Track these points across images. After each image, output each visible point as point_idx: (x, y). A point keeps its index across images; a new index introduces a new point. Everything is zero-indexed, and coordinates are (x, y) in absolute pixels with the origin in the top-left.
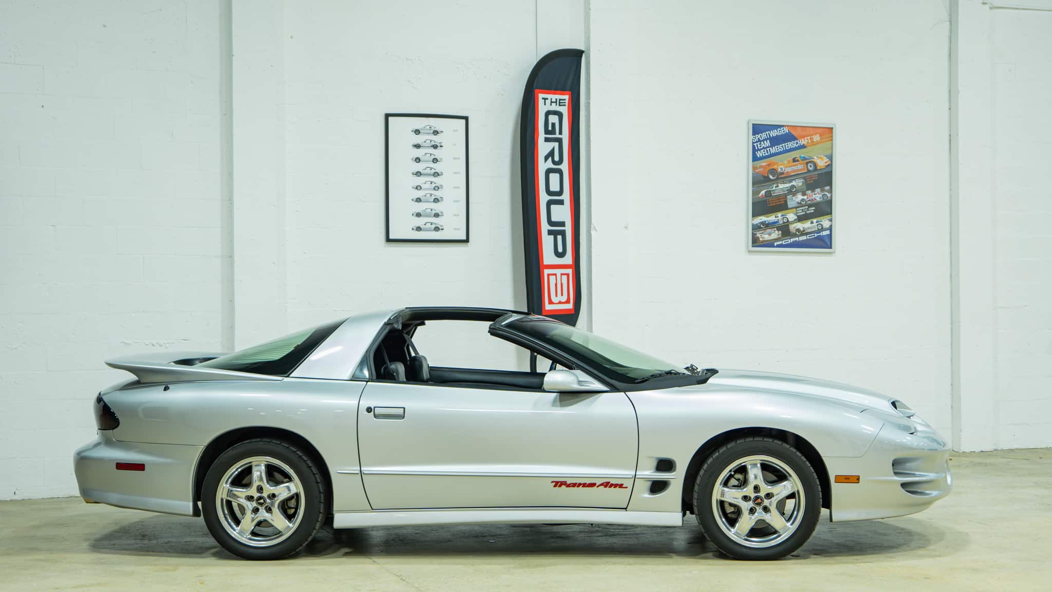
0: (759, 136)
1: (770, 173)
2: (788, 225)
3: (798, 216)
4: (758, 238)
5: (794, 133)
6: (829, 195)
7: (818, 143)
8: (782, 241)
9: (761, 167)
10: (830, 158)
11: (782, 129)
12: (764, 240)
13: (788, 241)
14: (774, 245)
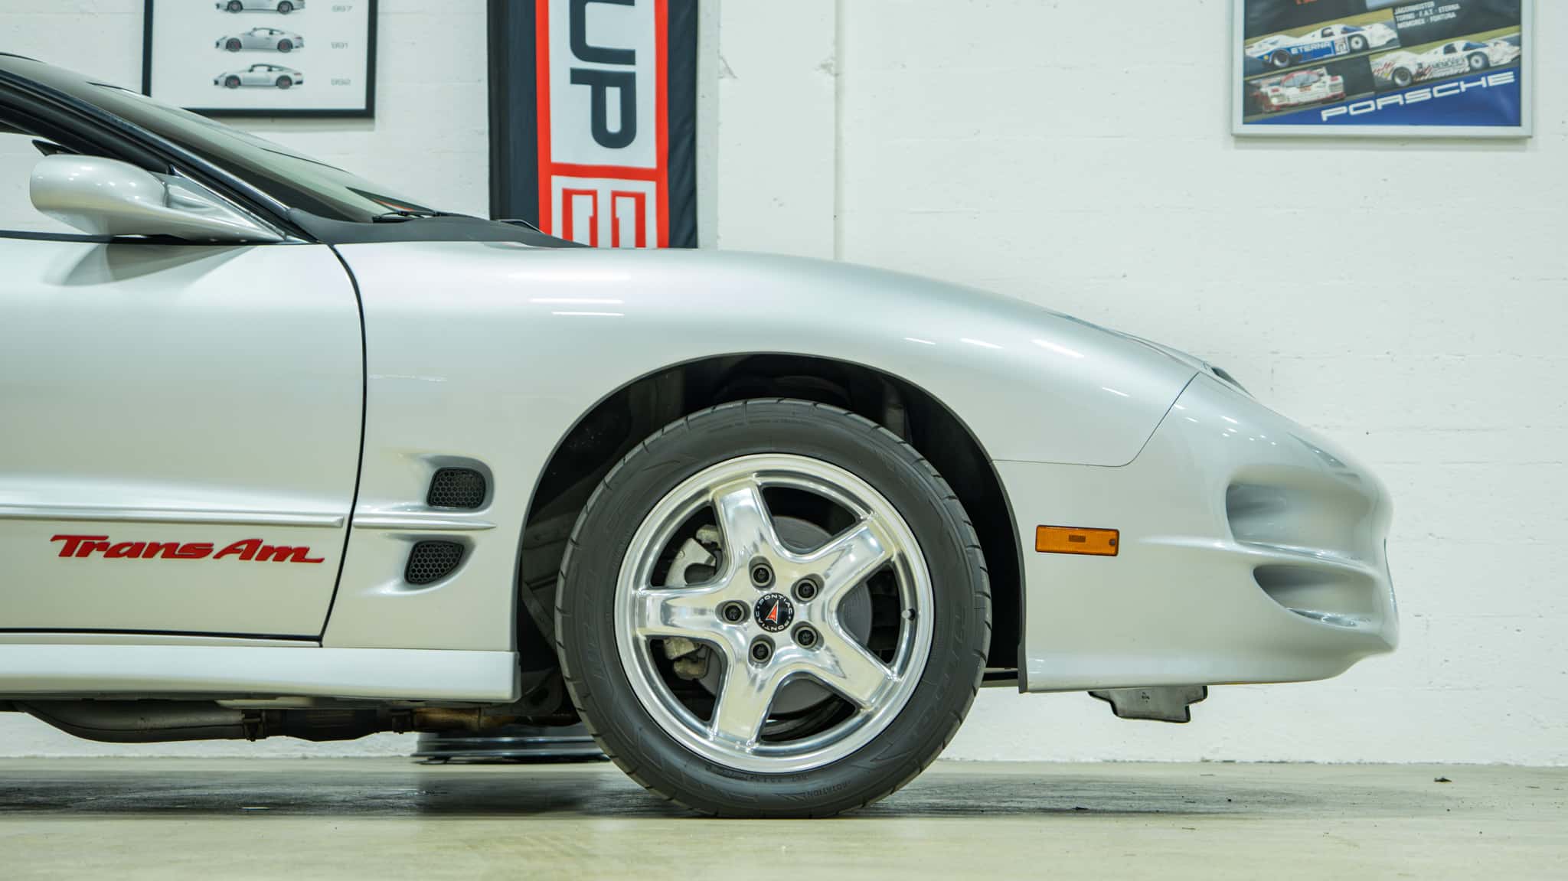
2: (1366, 59)
3: (1400, 32)
4: (1265, 97)
8: (1347, 105)
12: (1286, 102)
13: (1369, 106)
14: (1320, 117)
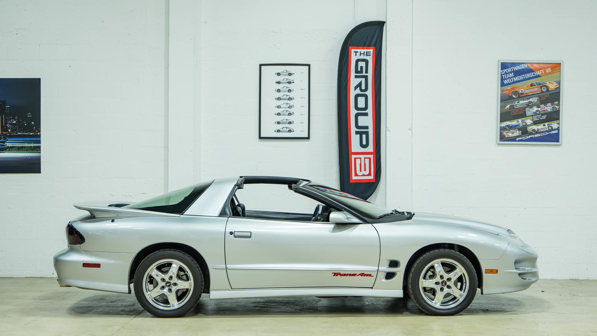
0: (506, 70)
1: (513, 94)
3: (533, 121)
4: (504, 135)
5: (531, 67)
6: (557, 107)
7: (550, 73)
8: (522, 137)
9: (507, 90)
10: (559, 83)
11: (523, 65)
12: (509, 136)
13: (527, 137)
14: (516, 140)
